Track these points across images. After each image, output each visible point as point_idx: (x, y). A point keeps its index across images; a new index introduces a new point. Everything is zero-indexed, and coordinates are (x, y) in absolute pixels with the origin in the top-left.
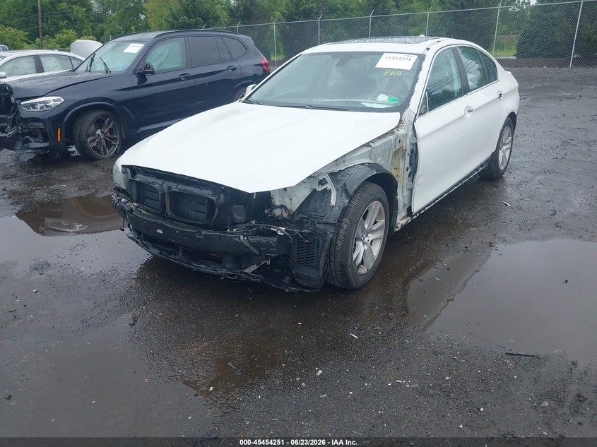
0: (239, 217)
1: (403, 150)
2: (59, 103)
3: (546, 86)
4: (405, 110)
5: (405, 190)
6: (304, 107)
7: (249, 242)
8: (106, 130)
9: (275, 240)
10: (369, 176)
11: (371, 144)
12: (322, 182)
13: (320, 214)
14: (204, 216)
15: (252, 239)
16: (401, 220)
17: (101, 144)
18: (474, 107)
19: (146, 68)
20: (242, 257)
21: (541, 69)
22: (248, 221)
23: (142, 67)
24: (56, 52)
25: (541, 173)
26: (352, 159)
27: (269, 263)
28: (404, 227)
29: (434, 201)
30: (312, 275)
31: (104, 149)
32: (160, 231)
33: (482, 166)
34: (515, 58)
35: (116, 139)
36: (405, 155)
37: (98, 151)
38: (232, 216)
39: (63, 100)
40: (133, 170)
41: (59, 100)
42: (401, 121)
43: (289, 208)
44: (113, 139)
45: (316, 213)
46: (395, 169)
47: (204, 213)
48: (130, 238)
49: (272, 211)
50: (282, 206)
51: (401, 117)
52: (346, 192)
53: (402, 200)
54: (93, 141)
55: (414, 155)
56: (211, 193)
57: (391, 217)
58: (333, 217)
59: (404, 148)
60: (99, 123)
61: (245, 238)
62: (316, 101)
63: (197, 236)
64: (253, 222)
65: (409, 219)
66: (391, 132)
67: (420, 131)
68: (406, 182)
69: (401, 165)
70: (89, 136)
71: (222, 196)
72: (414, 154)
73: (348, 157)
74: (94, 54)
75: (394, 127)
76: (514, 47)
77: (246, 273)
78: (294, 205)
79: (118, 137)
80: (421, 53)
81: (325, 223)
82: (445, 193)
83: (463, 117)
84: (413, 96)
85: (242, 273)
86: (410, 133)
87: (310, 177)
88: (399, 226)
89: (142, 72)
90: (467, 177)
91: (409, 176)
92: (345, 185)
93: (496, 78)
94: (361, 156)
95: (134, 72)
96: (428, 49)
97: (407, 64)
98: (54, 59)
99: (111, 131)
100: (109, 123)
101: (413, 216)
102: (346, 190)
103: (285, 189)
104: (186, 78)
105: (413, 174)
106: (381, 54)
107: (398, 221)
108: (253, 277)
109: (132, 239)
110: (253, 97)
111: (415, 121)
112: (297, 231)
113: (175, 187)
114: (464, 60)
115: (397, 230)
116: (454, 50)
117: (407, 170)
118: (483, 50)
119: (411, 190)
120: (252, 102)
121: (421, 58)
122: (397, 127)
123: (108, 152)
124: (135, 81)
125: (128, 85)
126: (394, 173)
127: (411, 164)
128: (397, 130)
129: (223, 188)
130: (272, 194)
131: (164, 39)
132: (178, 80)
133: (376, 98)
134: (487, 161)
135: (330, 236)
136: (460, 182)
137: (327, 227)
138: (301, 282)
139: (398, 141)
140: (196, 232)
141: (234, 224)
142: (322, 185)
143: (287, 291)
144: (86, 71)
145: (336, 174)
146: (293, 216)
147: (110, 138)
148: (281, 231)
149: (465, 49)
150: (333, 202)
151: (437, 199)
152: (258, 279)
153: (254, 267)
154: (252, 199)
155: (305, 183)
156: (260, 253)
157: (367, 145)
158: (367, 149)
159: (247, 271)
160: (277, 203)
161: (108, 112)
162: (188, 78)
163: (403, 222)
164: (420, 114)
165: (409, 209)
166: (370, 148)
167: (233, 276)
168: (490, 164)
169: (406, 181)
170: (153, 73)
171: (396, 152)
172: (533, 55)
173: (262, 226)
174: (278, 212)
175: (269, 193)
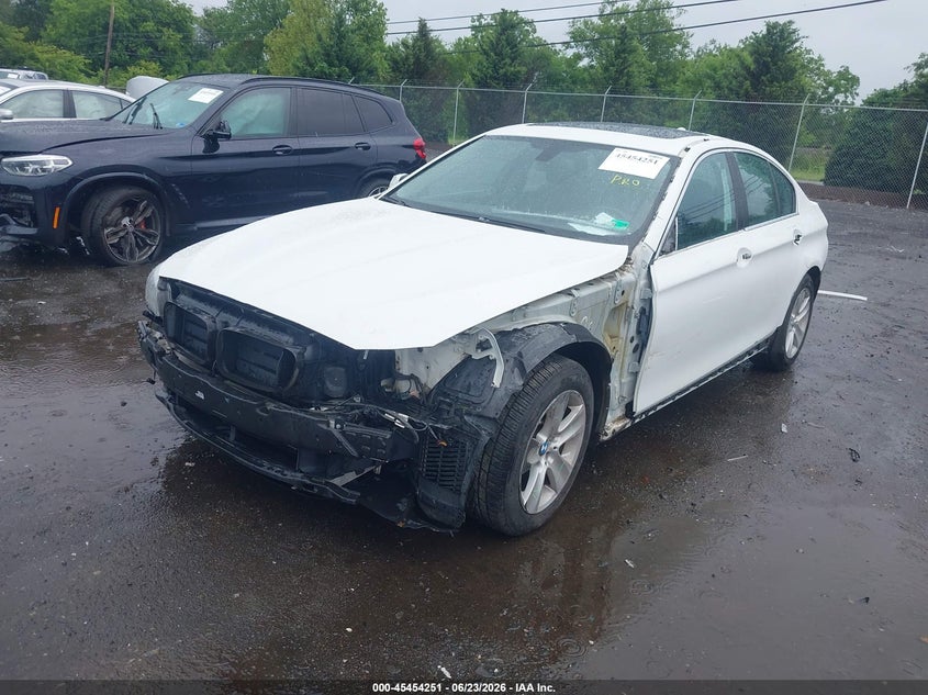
0: (334, 388)
1: (627, 307)
2: (65, 166)
3: (866, 234)
4: (637, 243)
5: (625, 374)
6: (475, 218)
7: (343, 433)
8: (140, 220)
9: (388, 436)
10: (564, 344)
11: (574, 291)
12: (483, 346)
13: (474, 399)
14: (274, 378)
15: (348, 428)
16: (613, 424)
17: (126, 242)
18: (754, 252)
19: (219, 128)
20: (329, 457)
21: (862, 206)
22: (348, 396)
23: (212, 125)
24: (101, 89)
25: (843, 379)
26: (538, 313)
27: (378, 470)
28: (618, 435)
29: (673, 397)
30: (445, 501)
31: (131, 249)
32: (200, 395)
33: (758, 347)
34: (822, 184)
35: (155, 237)
36: (629, 316)
37: (121, 252)
38: (324, 383)
39: (70, 163)
40: (176, 287)
41: (66, 162)
42: (628, 259)
43: (423, 380)
44: (149, 236)
45: (466, 397)
46: (611, 337)
47: (274, 372)
48: (158, 397)
49: (393, 383)
50: (412, 377)
51: (629, 254)
52: (521, 366)
53: (618, 390)
54: (115, 233)
55: (645, 319)
56: (291, 340)
57: (596, 415)
58: (495, 407)
59: (630, 305)
60: (129, 206)
61: (338, 426)
62: (496, 211)
63: (258, 411)
64: (357, 400)
65: (628, 423)
66: (610, 276)
67: (660, 280)
68: (627, 360)
69: (623, 333)
70: (107, 226)
71: (309, 349)
72: (646, 316)
73: (531, 309)
74: (145, 98)
75: (617, 268)
76: (823, 168)
77: (334, 486)
78: (432, 379)
79: (158, 233)
80: (676, 154)
81: (480, 416)
82: (693, 385)
83: (734, 265)
84: (654, 222)
85: (327, 484)
86: (643, 282)
87: (463, 334)
88: (609, 432)
89: (213, 133)
90: (731, 363)
91: (634, 351)
92: (520, 354)
93: (793, 210)
94: (554, 310)
95: (199, 133)
96: (687, 150)
97: (650, 170)
98: (94, 99)
99: (147, 222)
100: (145, 209)
101: (635, 418)
102: (521, 363)
103: (420, 349)
104: (286, 151)
105: (640, 349)
106: (610, 148)
107: (608, 424)
108: (345, 494)
109: (162, 400)
110: (399, 193)
111: (652, 263)
112: (428, 424)
113: (236, 325)
114: (744, 174)
115: (605, 438)
116: (730, 157)
117: (631, 342)
118: (777, 162)
119: (635, 375)
120: (395, 201)
121: (675, 162)
122: (622, 269)
123: (137, 255)
124: (199, 147)
125: (186, 152)
126: (608, 344)
127: (639, 332)
128: (621, 275)
129: (313, 335)
130: (397, 354)
131: (258, 87)
132: (271, 154)
133: (592, 217)
134: (767, 340)
135: (485, 439)
136: (719, 370)
137: (481, 423)
138: (429, 512)
139: (619, 293)
140: (258, 406)
141: (326, 399)
142: (484, 349)
143: (401, 525)
144: (125, 122)
145: (508, 334)
146: (428, 396)
147: (144, 233)
148: (402, 419)
149: (747, 156)
150: (497, 381)
151: (678, 394)
152: (352, 499)
153: (351, 477)
154: (359, 360)
155: (454, 342)
156: (361, 455)
157: (567, 292)
158: (566, 299)
159: (338, 481)
160: (405, 370)
161: (145, 191)
162: (289, 152)
163: (617, 426)
164: (663, 252)
165: (629, 406)
166: (571, 298)
167: (312, 487)
168: (771, 346)
169: (629, 358)
170: (228, 137)
171: (616, 310)
172: (851, 183)
173: (370, 408)
174: (403, 386)
175: (391, 353)
